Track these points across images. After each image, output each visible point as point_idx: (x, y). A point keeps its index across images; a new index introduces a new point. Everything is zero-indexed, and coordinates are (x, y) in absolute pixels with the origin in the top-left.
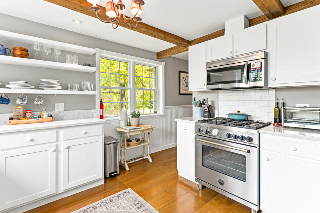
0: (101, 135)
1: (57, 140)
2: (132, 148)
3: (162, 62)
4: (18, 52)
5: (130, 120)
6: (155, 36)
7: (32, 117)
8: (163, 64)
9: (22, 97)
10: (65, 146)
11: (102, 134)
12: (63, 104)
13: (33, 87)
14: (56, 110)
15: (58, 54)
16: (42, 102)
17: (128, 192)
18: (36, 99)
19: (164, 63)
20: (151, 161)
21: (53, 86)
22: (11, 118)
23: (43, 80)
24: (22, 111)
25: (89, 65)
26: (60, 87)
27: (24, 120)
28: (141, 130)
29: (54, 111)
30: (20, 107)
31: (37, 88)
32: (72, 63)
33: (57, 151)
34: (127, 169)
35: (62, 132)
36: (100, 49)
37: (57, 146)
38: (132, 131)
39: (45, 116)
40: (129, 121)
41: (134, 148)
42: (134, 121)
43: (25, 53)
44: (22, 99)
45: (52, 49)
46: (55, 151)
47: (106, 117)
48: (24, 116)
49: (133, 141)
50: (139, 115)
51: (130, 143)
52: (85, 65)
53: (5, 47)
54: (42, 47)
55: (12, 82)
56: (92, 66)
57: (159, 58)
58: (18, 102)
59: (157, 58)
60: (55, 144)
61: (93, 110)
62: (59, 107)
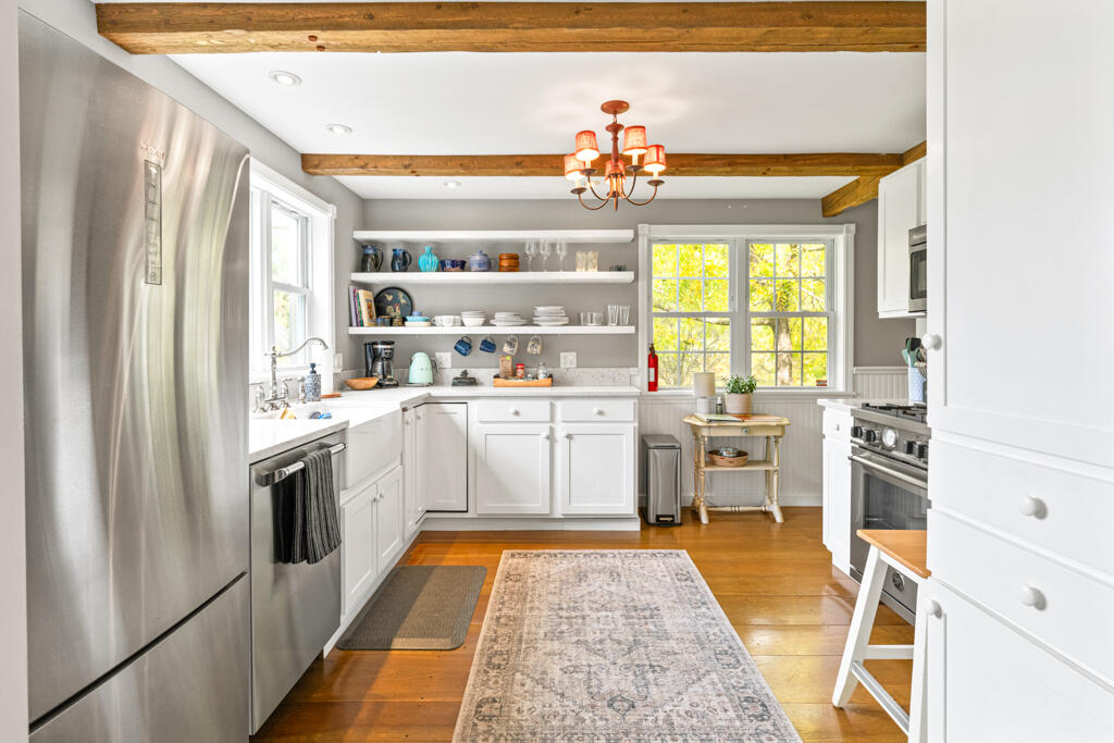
0: (632, 422)
1: (552, 419)
2: (722, 472)
3: (843, 224)
4: (505, 263)
5: (723, 399)
6: (764, 174)
7: (524, 376)
8: (848, 231)
9: (512, 340)
10: (564, 434)
11: (632, 419)
12: (574, 354)
13: (524, 322)
14: (562, 366)
15: (562, 254)
16: (538, 350)
17: (678, 555)
18: (530, 344)
19: (853, 227)
20: (779, 518)
21: (553, 318)
22: (497, 377)
23: (540, 309)
24: (510, 365)
25: (619, 269)
26: (566, 320)
27: (513, 381)
28: (744, 427)
29: (559, 367)
30: (508, 358)
31: (530, 323)
32: (587, 270)
33: (551, 438)
34: (704, 519)
35: (559, 404)
36: (647, 225)
37: (552, 429)
38: (715, 424)
39: (541, 376)
40: (719, 402)
41: (728, 472)
42: (734, 404)
43: (515, 263)
44: (511, 344)
45: (553, 246)
46: (548, 438)
47: (662, 389)
48: (514, 374)
49: (724, 453)
50: (752, 387)
51: (716, 458)
52: (611, 269)
53: (490, 257)
54: (537, 244)
55: (498, 315)
56: (624, 270)
57: (827, 214)
58: (506, 349)
59: (824, 216)
60: (549, 425)
61: (632, 369)
62: (568, 360)
